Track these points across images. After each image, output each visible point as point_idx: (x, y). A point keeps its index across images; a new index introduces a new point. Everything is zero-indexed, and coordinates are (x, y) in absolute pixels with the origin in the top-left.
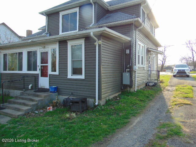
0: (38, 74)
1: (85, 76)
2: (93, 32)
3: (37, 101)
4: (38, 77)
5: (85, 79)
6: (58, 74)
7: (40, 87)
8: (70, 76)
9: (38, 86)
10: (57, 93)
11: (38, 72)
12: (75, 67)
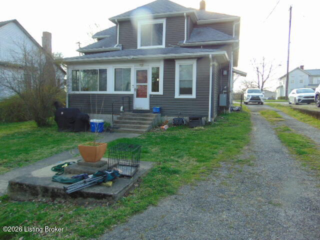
0: (133, 95)
1: (196, 95)
2: (212, 55)
3: (151, 120)
4: (133, 97)
5: (196, 98)
6: (162, 94)
7: (134, 108)
8: (177, 95)
9: (132, 108)
10: (160, 114)
11: (132, 91)
12: (183, 87)
